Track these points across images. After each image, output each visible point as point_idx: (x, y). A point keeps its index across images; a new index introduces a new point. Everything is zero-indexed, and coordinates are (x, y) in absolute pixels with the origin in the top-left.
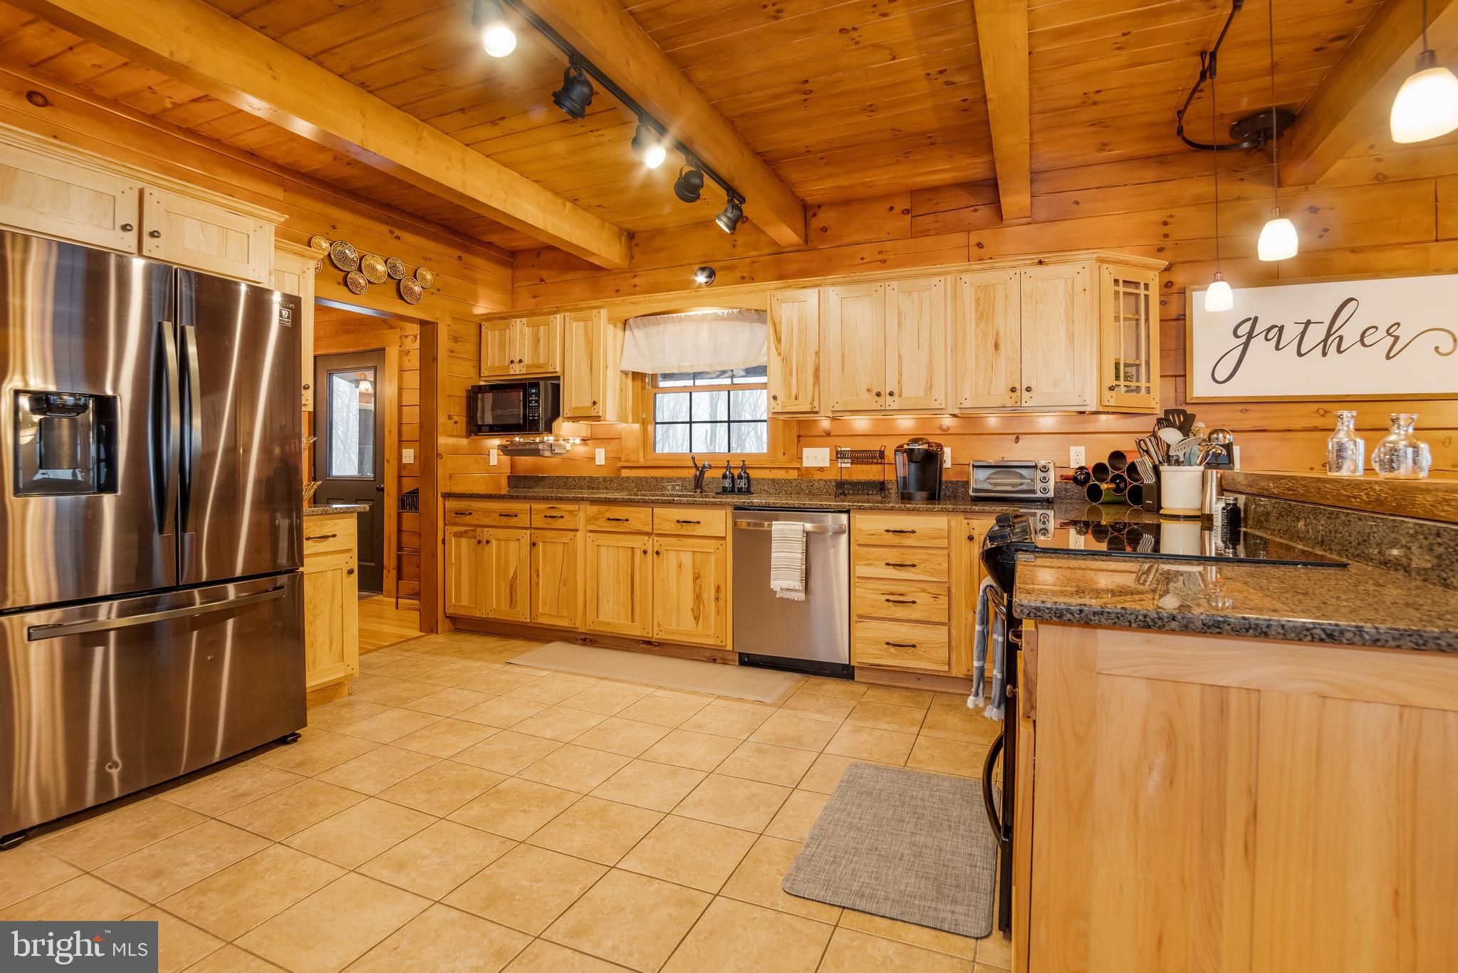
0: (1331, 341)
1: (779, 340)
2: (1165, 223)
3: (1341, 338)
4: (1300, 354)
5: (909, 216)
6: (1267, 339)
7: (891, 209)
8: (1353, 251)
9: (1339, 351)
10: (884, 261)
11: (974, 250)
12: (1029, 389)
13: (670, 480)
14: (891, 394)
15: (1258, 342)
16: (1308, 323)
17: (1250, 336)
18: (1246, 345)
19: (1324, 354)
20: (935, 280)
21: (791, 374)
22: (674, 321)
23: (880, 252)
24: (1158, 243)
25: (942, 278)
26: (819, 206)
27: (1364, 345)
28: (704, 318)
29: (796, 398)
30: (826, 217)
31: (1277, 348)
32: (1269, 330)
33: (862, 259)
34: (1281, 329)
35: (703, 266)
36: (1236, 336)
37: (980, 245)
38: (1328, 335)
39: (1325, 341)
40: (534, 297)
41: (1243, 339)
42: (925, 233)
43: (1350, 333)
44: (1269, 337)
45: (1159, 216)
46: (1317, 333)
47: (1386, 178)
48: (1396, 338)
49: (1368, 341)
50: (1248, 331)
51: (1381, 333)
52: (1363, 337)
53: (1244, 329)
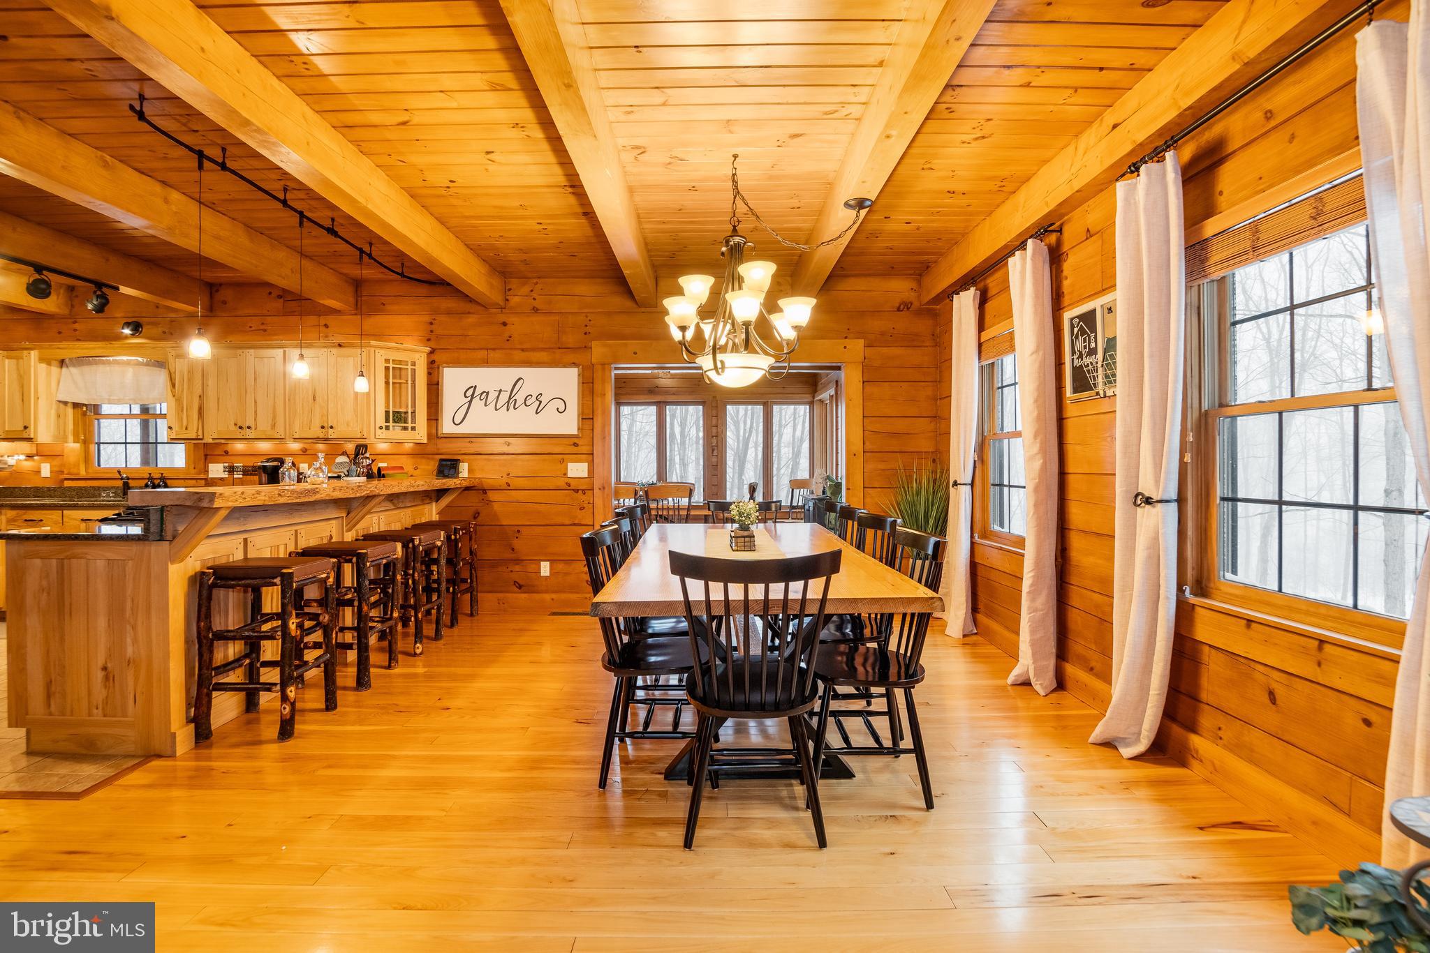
0: (511, 403)
1: (173, 385)
2: (431, 323)
3: (516, 400)
4: (496, 410)
5: (281, 300)
6: (481, 400)
7: (270, 293)
8: (523, 350)
9: (515, 409)
10: (265, 330)
11: (323, 329)
12: (331, 427)
13: (104, 489)
14: (249, 428)
15: (476, 400)
16: (500, 391)
17: (472, 397)
18: (470, 402)
19: (508, 410)
21: (182, 409)
22: (103, 363)
23: (263, 324)
24: (427, 335)
26: (221, 285)
27: (526, 405)
28: (128, 363)
30: (226, 294)
31: (486, 405)
32: (482, 394)
33: (251, 327)
34: (488, 393)
35: (130, 320)
36: (466, 397)
37: (326, 326)
38: (510, 398)
39: (508, 402)
41: (469, 399)
42: (292, 313)
43: (520, 398)
44: (482, 398)
45: (427, 318)
46: (504, 397)
47: (537, 310)
48: (541, 402)
49: (528, 403)
50: (471, 394)
51: (534, 399)
52: (525, 400)
53: (469, 393)
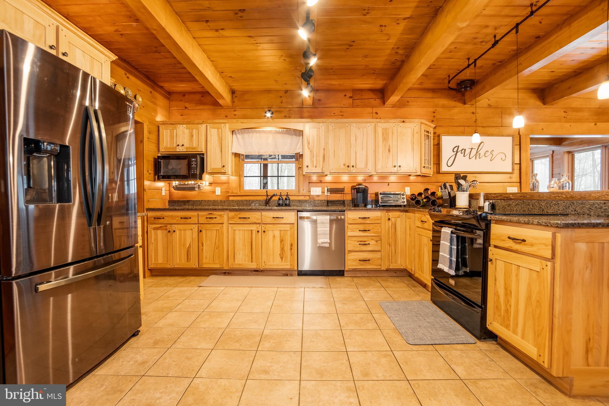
0: (478, 155)
1: (309, 143)
2: (434, 112)
3: (480, 154)
4: (470, 159)
5: (352, 99)
6: (462, 153)
7: (345, 95)
8: (483, 127)
9: (479, 158)
10: (342, 115)
11: (375, 115)
13: (253, 201)
14: (353, 166)
15: (459, 154)
16: (472, 149)
17: (457, 152)
18: (456, 154)
19: (476, 159)
20: (368, 124)
21: (313, 157)
22: (256, 132)
23: (341, 112)
24: (432, 119)
25: (371, 124)
26: (318, 90)
28: (270, 132)
29: (316, 167)
30: (321, 95)
31: (464, 156)
32: (462, 150)
33: (334, 114)
34: (465, 150)
35: (269, 109)
36: (454, 152)
37: (377, 113)
38: (477, 152)
39: (476, 154)
40: (182, 115)
41: (455, 153)
42: (358, 106)
43: (482, 152)
44: (462, 152)
45: (432, 110)
46: (474, 152)
47: (491, 106)
48: (493, 155)
49: (486, 155)
50: (456, 150)
51: (489, 153)
52: (485, 154)
53: (455, 150)
